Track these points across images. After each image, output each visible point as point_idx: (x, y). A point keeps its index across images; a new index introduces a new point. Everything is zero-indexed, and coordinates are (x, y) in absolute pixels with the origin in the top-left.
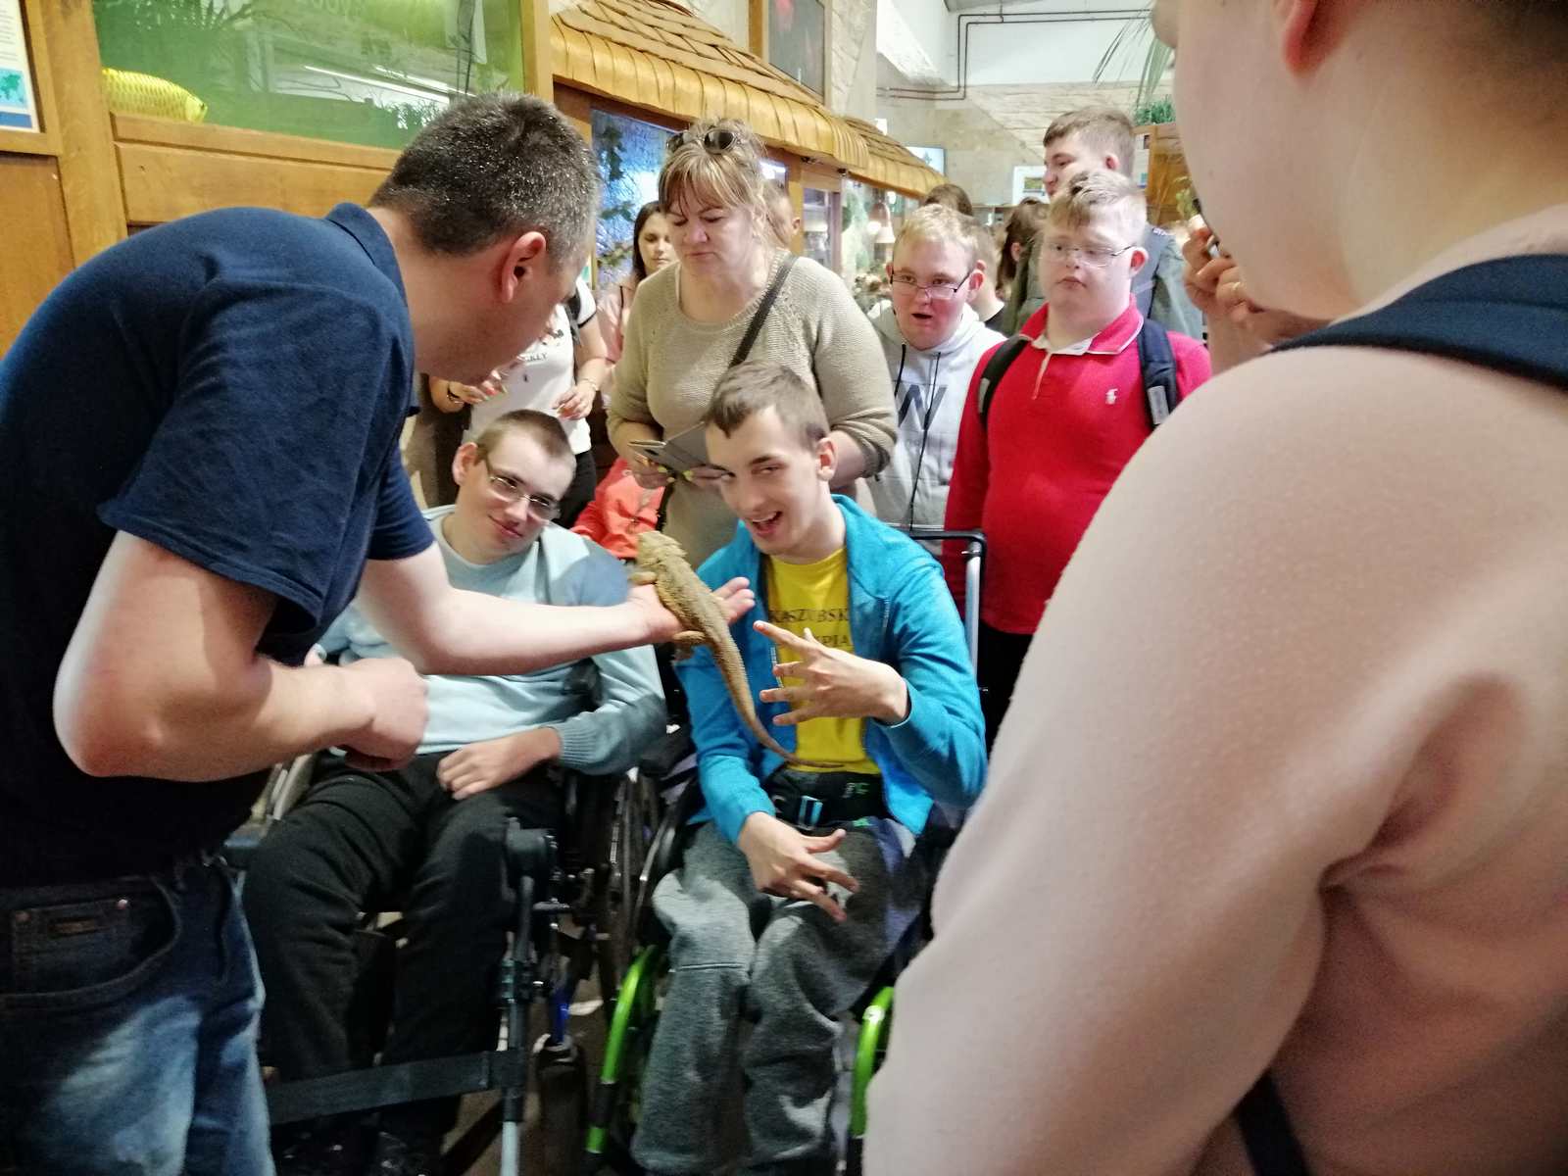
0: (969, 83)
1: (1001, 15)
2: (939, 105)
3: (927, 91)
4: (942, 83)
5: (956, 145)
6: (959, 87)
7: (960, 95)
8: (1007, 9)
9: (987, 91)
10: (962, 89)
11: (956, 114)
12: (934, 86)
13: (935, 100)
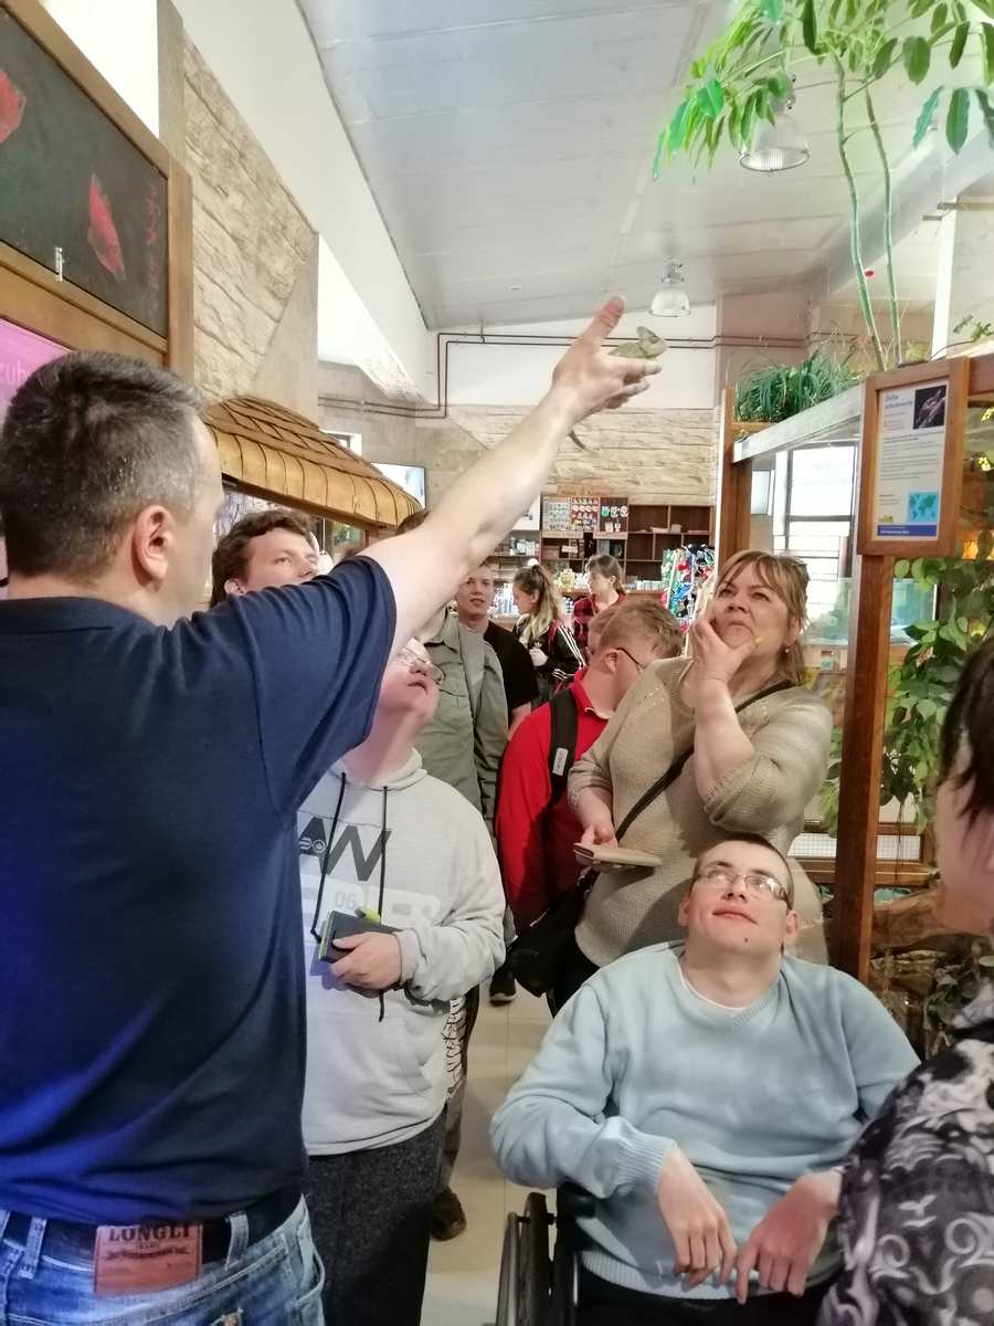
0: (450, 402)
1: (482, 336)
2: (420, 423)
3: (406, 408)
4: (422, 401)
5: (437, 465)
6: (439, 405)
7: (441, 413)
8: (487, 331)
9: (470, 412)
10: (443, 408)
11: (437, 433)
12: (413, 403)
13: (415, 417)
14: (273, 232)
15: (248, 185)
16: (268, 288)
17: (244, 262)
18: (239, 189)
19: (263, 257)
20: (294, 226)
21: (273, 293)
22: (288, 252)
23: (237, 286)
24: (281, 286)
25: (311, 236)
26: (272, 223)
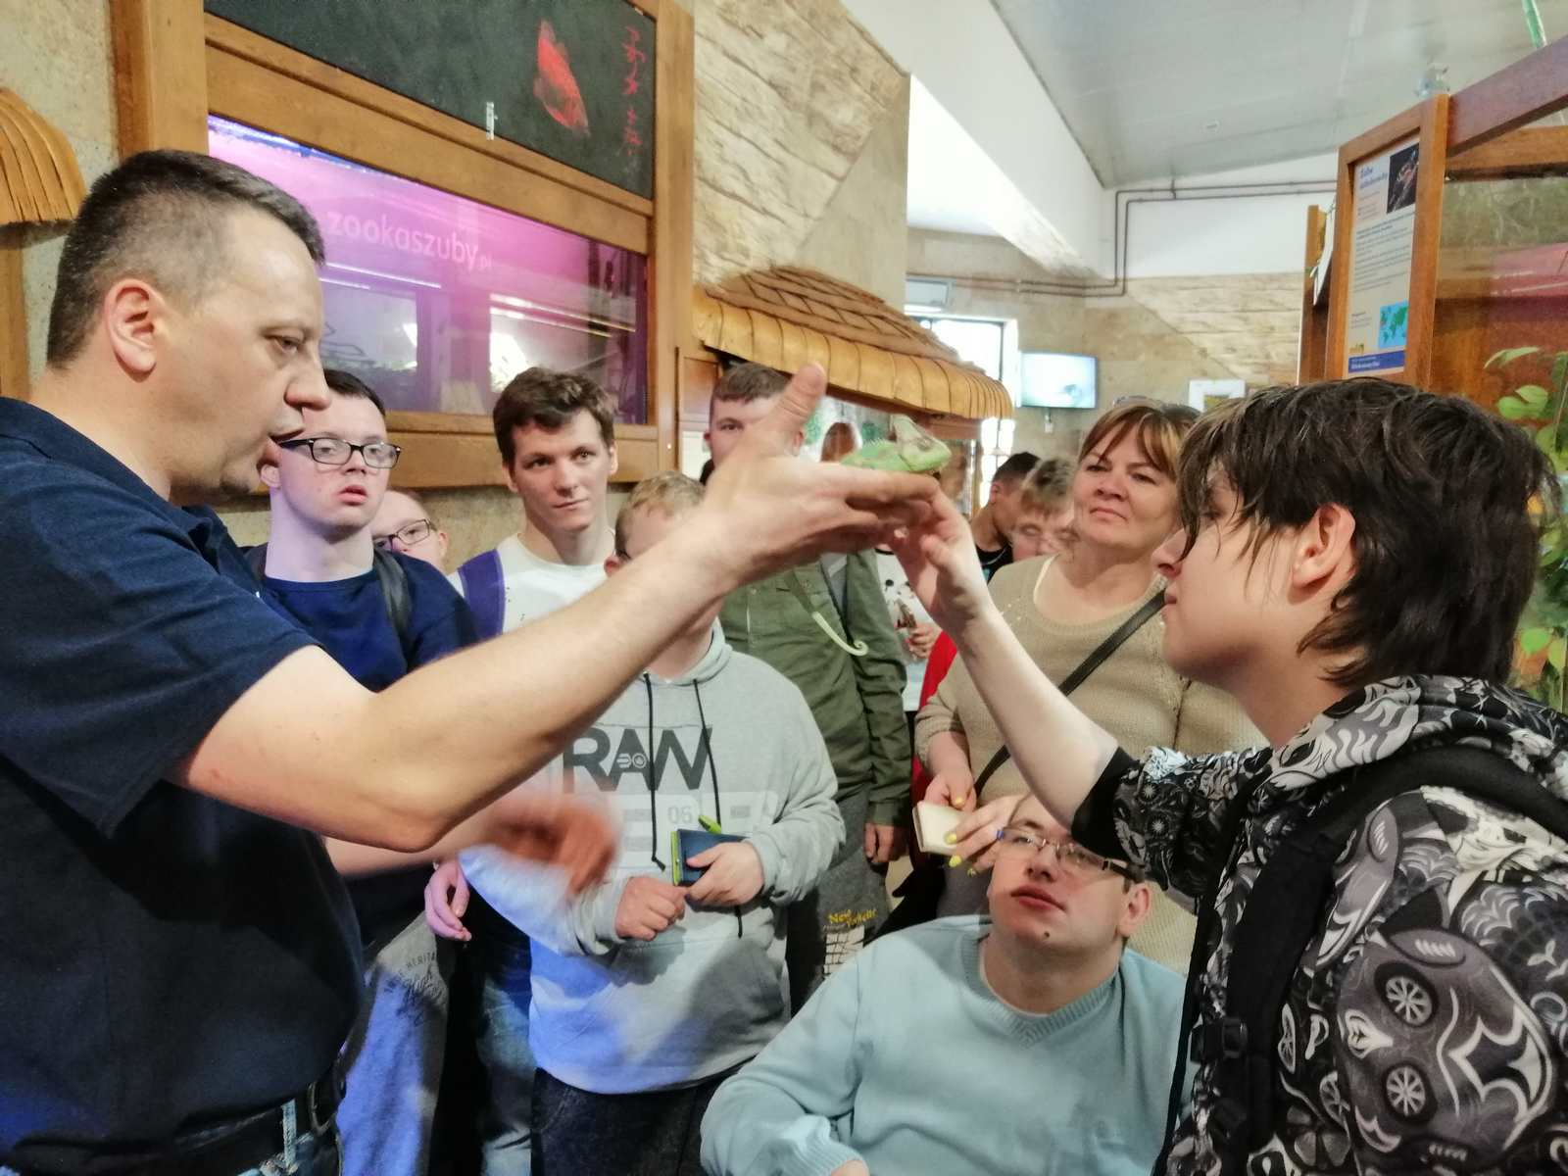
0: (1130, 275)
1: (1173, 190)
2: (1091, 303)
3: (1072, 285)
4: (1093, 275)
5: (1112, 354)
6: (1116, 280)
7: (1118, 290)
8: (1181, 182)
9: (1156, 286)
10: (1121, 284)
11: (1113, 315)
12: (1083, 279)
13: (1085, 296)
14: (837, 76)
15: (795, 23)
16: (826, 142)
17: (788, 113)
18: (783, 29)
19: (820, 104)
20: (870, 69)
21: (836, 148)
22: (860, 99)
23: (777, 141)
24: (847, 138)
25: (898, 79)
26: (834, 66)
